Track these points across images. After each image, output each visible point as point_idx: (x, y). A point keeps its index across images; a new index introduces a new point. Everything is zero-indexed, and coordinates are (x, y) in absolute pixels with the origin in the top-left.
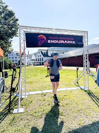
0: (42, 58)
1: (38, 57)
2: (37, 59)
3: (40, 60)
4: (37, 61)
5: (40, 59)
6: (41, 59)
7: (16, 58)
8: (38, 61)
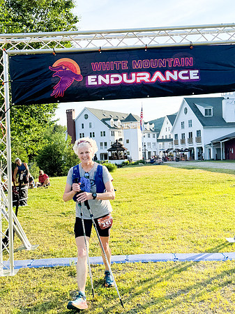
0: (199, 132)
1: (183, 127)
2: (176, 135)
3: (190, 140)
4: (176, 144)
5: (191, 134)
6: (195, 135)
7: (103, 134)
8: (183, 142)
